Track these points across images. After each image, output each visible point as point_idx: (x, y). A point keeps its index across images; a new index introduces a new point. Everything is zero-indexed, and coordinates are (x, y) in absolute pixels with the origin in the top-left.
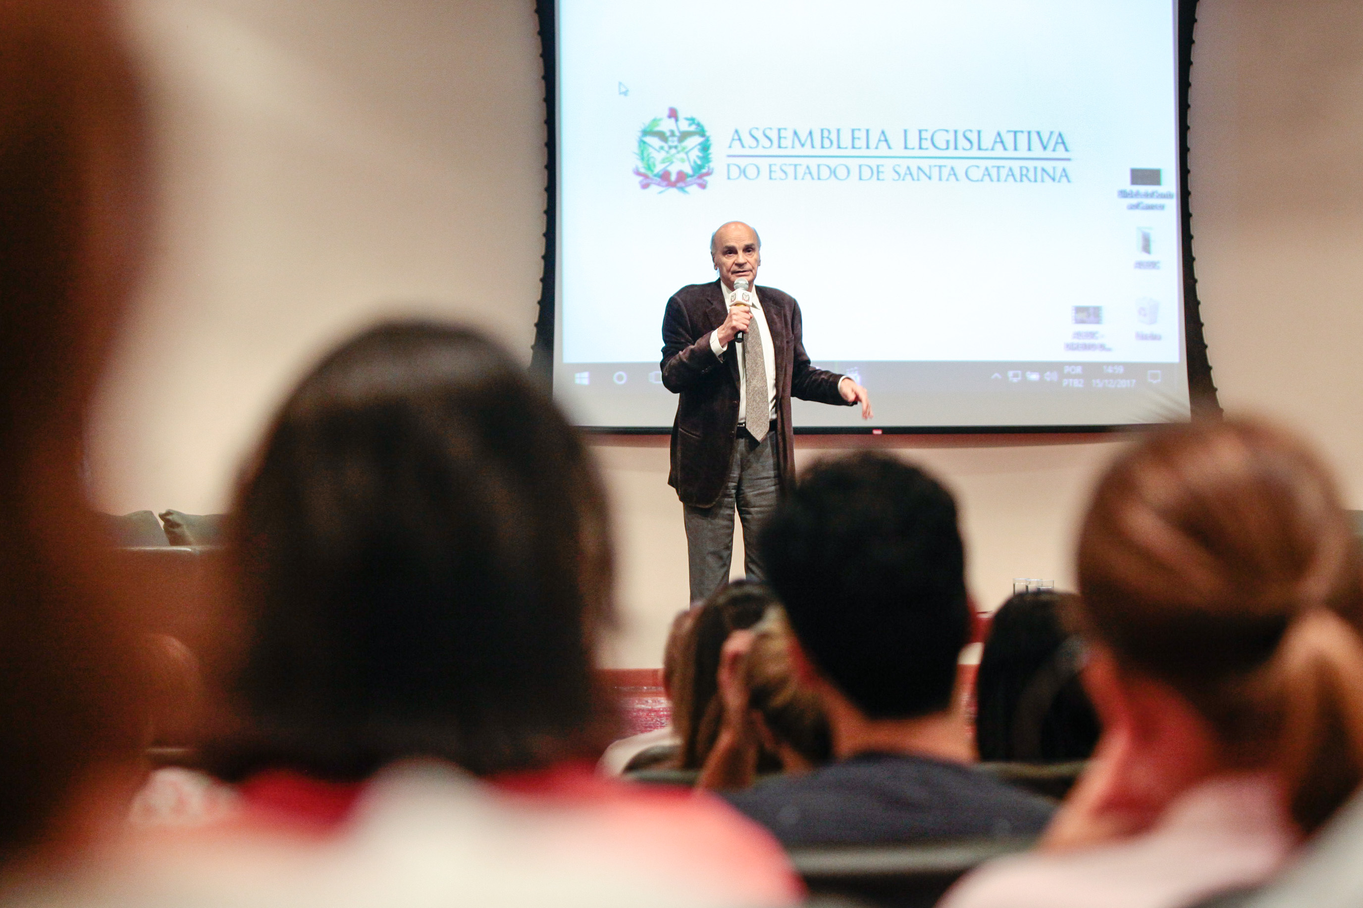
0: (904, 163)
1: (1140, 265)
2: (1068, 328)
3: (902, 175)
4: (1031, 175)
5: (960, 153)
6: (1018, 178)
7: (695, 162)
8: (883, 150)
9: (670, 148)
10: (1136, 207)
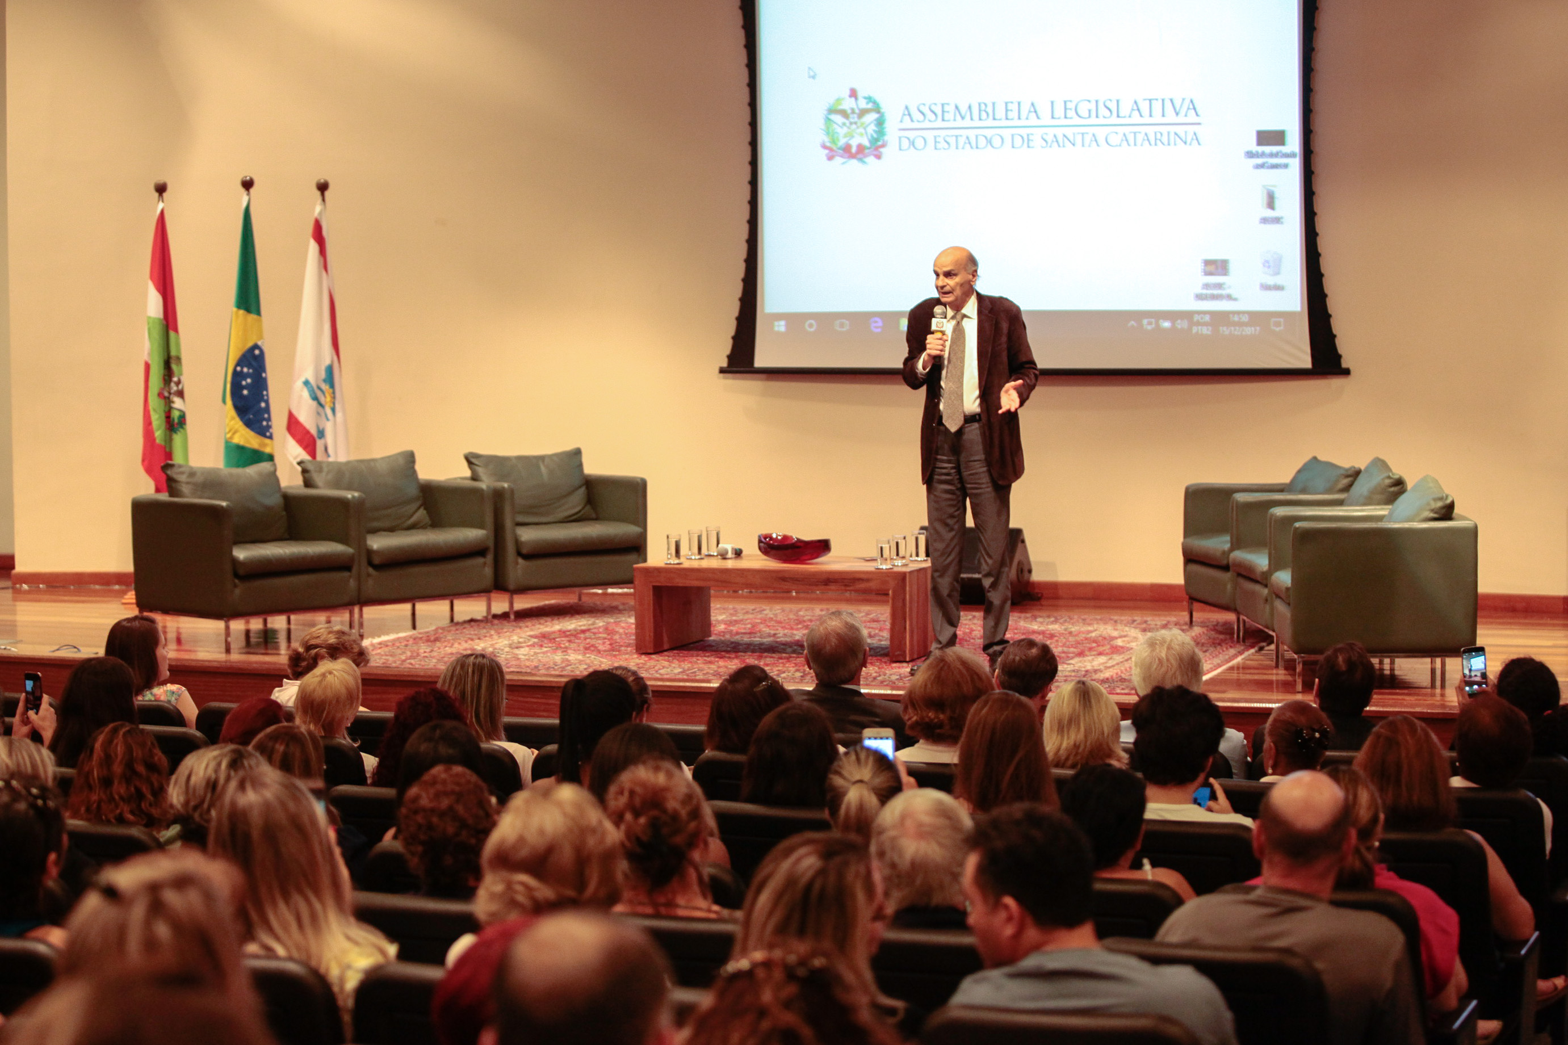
0: (1051, 131)
1: (1265, 221)
2: (1198, 280)
3: (1049, 142)
4: (1165, 139)
5: (1101, 121)
6: (1153, 142)
7: (872, 136)
8: (1033, 120)
9: (851, 123)
10: (1261, 166)
